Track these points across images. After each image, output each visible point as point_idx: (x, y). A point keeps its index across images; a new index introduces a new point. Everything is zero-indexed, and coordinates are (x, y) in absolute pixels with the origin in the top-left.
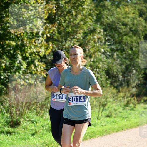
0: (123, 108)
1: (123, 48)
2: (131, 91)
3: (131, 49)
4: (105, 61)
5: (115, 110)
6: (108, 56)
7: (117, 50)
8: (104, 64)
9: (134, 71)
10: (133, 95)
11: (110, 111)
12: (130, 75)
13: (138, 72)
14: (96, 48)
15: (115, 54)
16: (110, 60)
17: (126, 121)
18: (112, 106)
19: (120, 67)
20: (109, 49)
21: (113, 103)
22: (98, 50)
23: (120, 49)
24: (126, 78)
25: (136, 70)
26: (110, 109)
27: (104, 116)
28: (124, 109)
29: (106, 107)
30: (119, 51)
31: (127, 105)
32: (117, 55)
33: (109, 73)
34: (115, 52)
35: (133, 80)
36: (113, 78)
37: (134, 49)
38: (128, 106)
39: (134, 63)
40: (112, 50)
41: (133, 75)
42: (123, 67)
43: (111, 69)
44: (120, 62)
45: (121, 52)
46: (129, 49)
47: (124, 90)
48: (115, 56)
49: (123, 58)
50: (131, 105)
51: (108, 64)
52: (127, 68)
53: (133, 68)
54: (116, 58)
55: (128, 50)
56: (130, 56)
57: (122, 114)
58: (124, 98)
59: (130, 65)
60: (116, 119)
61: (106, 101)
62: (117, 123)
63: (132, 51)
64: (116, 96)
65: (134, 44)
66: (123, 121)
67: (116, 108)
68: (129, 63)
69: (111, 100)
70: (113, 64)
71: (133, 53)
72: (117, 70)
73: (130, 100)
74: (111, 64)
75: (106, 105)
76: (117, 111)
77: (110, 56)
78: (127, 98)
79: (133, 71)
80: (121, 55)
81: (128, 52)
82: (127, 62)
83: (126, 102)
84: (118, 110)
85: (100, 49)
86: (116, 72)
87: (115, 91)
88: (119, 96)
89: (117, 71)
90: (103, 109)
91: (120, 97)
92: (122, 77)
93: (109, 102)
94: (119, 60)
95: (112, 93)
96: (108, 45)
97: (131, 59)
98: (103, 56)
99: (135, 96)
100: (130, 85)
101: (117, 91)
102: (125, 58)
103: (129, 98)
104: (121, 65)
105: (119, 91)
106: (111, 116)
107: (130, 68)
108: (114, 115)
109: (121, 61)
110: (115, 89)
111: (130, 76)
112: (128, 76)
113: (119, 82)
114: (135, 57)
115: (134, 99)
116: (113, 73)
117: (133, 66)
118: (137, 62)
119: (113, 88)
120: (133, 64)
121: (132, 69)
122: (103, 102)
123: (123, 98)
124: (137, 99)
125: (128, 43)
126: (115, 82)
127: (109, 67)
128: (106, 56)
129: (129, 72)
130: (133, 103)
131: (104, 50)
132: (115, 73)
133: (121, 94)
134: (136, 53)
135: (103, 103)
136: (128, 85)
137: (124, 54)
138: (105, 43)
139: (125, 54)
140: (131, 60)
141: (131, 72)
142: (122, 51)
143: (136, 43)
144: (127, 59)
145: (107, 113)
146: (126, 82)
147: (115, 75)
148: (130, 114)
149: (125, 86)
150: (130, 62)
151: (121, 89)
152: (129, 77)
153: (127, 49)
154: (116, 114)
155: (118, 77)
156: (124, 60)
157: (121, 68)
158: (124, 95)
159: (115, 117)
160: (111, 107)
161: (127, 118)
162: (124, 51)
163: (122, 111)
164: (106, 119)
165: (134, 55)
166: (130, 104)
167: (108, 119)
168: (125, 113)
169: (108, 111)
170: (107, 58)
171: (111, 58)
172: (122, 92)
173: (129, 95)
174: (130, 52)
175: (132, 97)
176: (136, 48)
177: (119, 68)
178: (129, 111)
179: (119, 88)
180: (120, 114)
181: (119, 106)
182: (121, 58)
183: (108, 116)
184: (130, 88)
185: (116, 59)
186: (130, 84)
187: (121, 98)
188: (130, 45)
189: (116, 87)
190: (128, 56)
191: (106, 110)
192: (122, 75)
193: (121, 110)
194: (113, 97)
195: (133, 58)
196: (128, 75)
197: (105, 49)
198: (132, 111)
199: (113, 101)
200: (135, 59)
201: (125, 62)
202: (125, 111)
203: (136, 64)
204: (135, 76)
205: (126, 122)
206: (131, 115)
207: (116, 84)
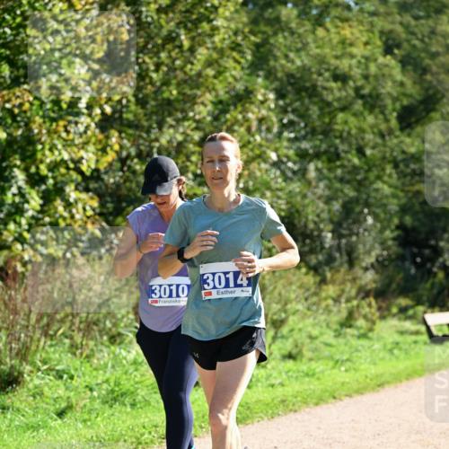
0: (336, 331)
1: (337, 149)
2: (360, 278)
3: (361, 152)
4: (281, 190)
5: (312, 338)
6: (290, 174)
7: (317, 156)
8: (279, 198)
9: (370, 220)
10: (364, 293)
11: (295, 341)
12: (355, 231)
13: (381, 222)
14: (252, 150)
15: (312, 167)
16: (296, 187)
17: (346, 371)
18: (301, 326)
19: (326, 207)
20: (291, 153)
21: (304, 317)
22: (259, 156)
23: (326, 152)
24: (344, 241)
25: (376, 217)
26: (296, 335)
27: (278, 356)
28: (338, 335)
29: (285, 330)
30: (324, 158)
31: (348, 322)
32: (317, 169)
33: (294, 225)
34: (310, 161)
35: (364, 245)
36: (304, 242)
37: (368, 152)
38: (350, 326)
39: (369, 196)
40: (303, 156)
41: (365, 230)
42: (337, 206)
43: (298, 211)
44: (327, 193)
45: (330, 161)
46: (354, 152)
47: (339, 276)
48: (312, 174)
49: (334, 181)
50: (361, 322)
51: (291, 197)
52: (348, 208)
53: (366, 211)
54: (314, 178)
55: (350, 156)
56: (358, 174)
57: (334, 350)
58: (340, 302)
59: (356, 201)
60: (314, 365)
61: (285, 311)
62: (318, 379)
63: (363, 160)
64: (315, 294)
65: (369, 136)
66: (335, 371)
67: (315, 332)
68: (352, 194)
69: (300, 307)
70: (304, 196)
71: (366, 163)
72: (318, 216)
73: (358, 306)
74: (299, 198)
75: (282, 322)
76: (317, 342)
77: (294, 173)
78: (348, 300)
79: (365, 220)
80: (330, 170)
81: (349, 161)
82: (346, 191)
83: (344, 314)
84: (321, 339)
85: (265, 152)
86: (315, 223)
87: (310, 280)
88: (324, 295)
89: (316, 219)
90: (276, 333)
91: (326, 299)
92: (333, 238)
93: (294, 314)
94: (322, 185)
95: (301, 287)
96: (290, 140)
97: (360, 183)
98: (275, 173)
99: (372, 294)
100: (356, 262)
101: (318, 279)
102: (341, 180)
103: (355, 303)
104: (328, 200)
105: (323, 281)
106: (299, 357)
107: (358, 209)
108: (307, 354)
109: (329, 187)
110: (312, 273)
111: (357, 234)
112: (350, 235)
113: (324, 251)
114: (372, 176)
115: (370, 305)
116: (306, 226)
117: (367, 205)
118: (377, 190)
119: (304, 270)
120: (364, 196)
121: (362, 212)
122: (275, 314)
123: (337, 300)
124: (377, 302)
125: (349, 133)
126: (312, 251)
127: (293, 206)
128: (283, 173)
129: (354, 223)
130: (365, 317)
131: (278, 156)
132: (311, 226)
133: (331, 290)
134: (374, 165)
135: (275, 317)
136: (351, 263)
137: (339, 167)
138: (280, 134)
139: (342, 166)
140: (360, 185)
141: (359, 221)
142: (333, 157)
143: (373, 133)
144: (348, 182)
145: (288, 346)
146: (344, 253)
147: (312, 231)
148: (357, 350)
149: (341, 265)
150: (357, 190)
151: (329, 275)
152: (354, 238)
153: (346, 152)
154: (315, 350)
155: (319, 236)
156: (338, 185)
157: (329, 211)
158: (338, 292)
159: (311, 360)
160: (300, 330)
161: (348, 364)
162: (338, 156)
163: (332, 341)
164: (283, 364)
165: (369, 170)
166: (356, 320)
167: (290, 364)
168: (342, 347)
169: (291, 340)
170: (286, 179)
171: (299, 180)
172: (333, 282)
173: (353, 292)
174: (356, 161)
175: (363, 298)
176: (373, 148)
177: (323, 211)
178: (354, 342)
179: (324, 271)
180: (326, 351)
181: (324, 325)
182: (329, 179)
183: (290, 356)
184: (358, 271)
185: (314, 184)
186: (357, 258)
187: (330, 302)
188: (356, 139)
189: (315, 269)
190: (349, 172)
191: (283, 337)
192: (333, 232)
193: (329, 336)
194: (306, 299)
195: (366, 178)
196: (350, 230)
197: (280, 153)
198: (363, 342)
199: (306, 311)
200: (372, 183)
201: (342, 191)
202: (341, 340)
203: (375, 198)
204: (373, 234)
205: (344, 374)
206: (359, 354)
207: (313, 260)
